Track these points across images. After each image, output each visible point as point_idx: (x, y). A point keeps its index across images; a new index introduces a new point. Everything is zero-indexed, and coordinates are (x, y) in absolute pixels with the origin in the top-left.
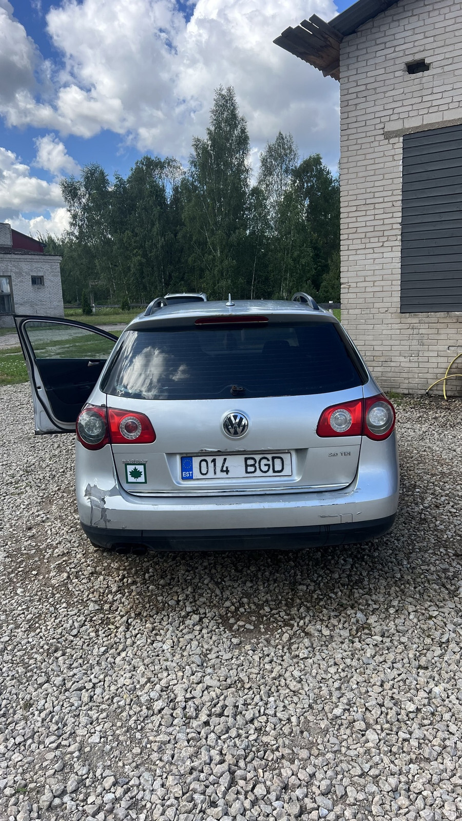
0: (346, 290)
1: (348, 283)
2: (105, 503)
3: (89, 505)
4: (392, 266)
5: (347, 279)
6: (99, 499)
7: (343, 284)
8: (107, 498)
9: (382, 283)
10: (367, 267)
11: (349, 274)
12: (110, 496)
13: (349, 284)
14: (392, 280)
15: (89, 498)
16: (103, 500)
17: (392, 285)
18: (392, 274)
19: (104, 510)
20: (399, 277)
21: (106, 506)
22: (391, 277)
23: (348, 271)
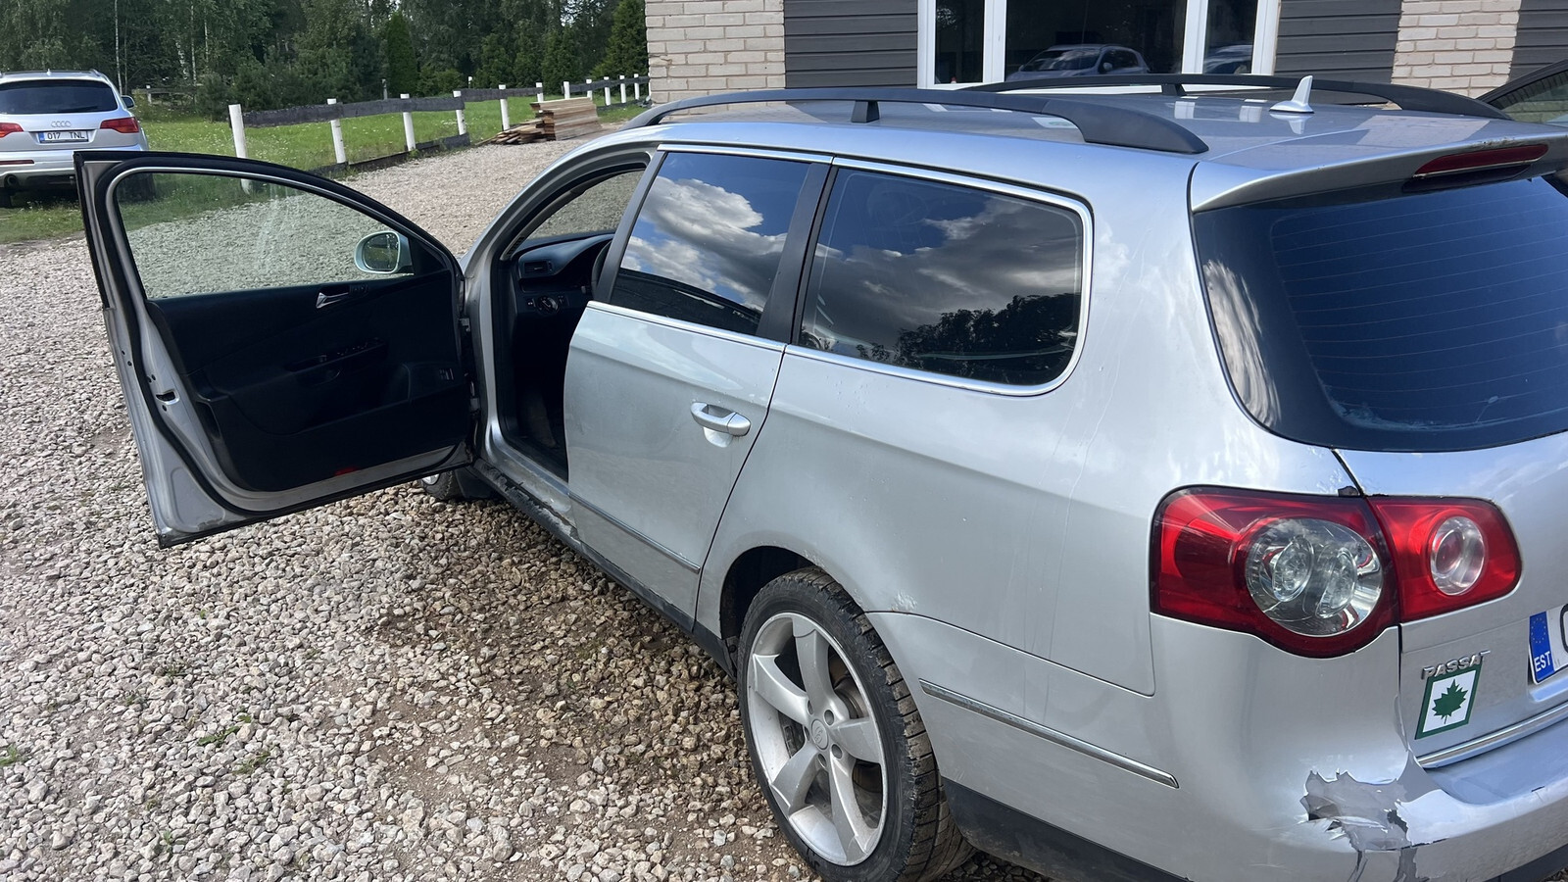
0: (663, 72)
1: (666, 54)
2: (1403, 825)
3: (1346, 846)
4: (766, 17)
5: (662, 45)
6: (1379, 817)
7: (653, 56)
8: (1404, 810)
9: (746, 57)
10: (709, 20)
11: (667, 34)
12: (1410, 798)
13: (669, 57)
14: (766, 51)
15: (1336, 824)
16: (1393, 817)
17: (766, 61)
18: (765, 37)
19: (1409, 851)
20: (781, 43)
21: (1412, 838)
22: (762, 43)
23: (664, 26)
